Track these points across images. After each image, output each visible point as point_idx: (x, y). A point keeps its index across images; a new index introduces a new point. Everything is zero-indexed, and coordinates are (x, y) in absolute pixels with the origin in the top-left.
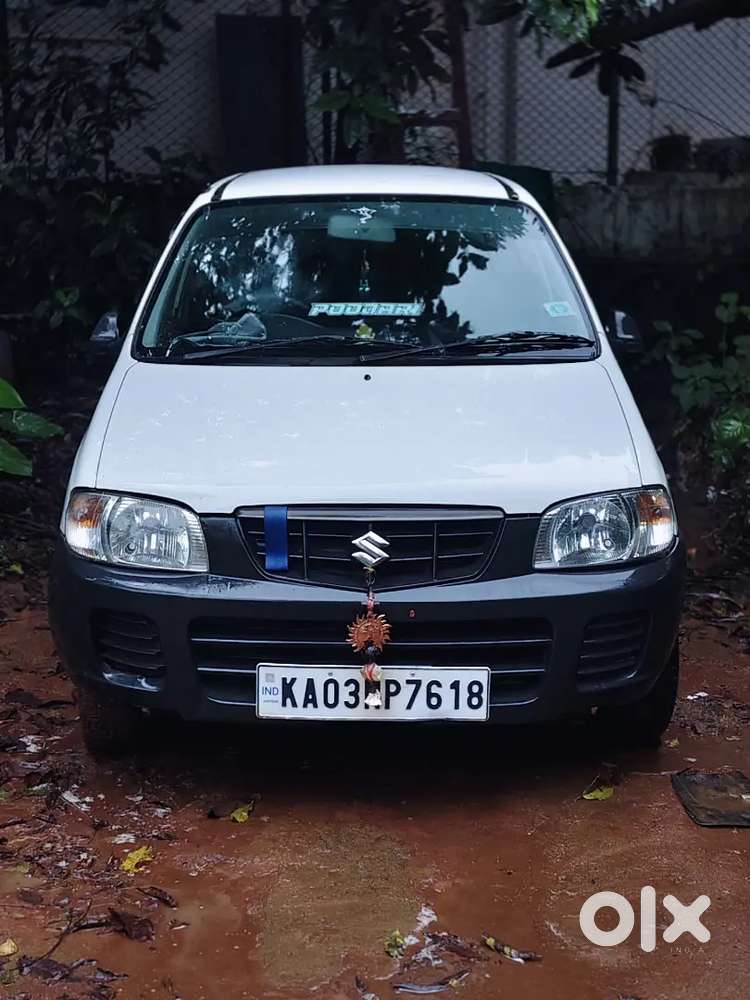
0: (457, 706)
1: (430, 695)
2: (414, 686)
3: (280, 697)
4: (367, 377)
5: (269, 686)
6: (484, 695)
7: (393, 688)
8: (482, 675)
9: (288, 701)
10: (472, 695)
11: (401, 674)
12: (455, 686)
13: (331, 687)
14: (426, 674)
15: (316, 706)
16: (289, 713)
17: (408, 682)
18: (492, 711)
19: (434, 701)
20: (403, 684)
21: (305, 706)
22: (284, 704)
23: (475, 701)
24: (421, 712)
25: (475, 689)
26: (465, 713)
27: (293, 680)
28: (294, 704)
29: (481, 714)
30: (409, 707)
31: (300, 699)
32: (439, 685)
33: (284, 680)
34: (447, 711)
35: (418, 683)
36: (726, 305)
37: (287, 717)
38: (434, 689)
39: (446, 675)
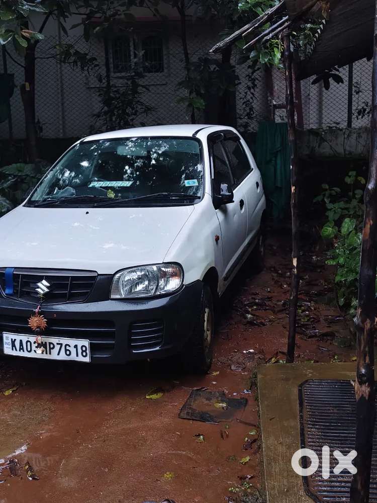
0: (77, 355)
1: (66, 350)
2: (59, 346)
3: (11, 346)
4: (87, 213)
5: (7, 341)
6: (88, 352)
7: (52, 346)
8: (86, 343)
9: (14, 348)
10: (83, 351)
11: (55, 340)
12: (76, 346)
13: (29, 343)
14: (65, 341)
15: (23, 351)
16: (14, 353)
17: (57, 344)
18: (92, 358)
19: (68, 353)
20: (55, 344)
21: (20, 351)
22: (13, 349)
23: (84, 354)
24: (63, 357)
25: (84, 349)
26: (81, 359)
27: (15, 340)
28: (16, 350)
29: (87, 359)
30: (58, 354)
31: (18, 347)
32: (70, 346)
33: (12, 339)
34: (74, 357)
35: (61, 344)
36: (350, 176)
37: (14, 355)
38: (68, 348)
39: (72, 342)
